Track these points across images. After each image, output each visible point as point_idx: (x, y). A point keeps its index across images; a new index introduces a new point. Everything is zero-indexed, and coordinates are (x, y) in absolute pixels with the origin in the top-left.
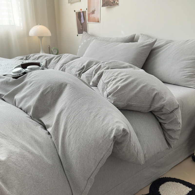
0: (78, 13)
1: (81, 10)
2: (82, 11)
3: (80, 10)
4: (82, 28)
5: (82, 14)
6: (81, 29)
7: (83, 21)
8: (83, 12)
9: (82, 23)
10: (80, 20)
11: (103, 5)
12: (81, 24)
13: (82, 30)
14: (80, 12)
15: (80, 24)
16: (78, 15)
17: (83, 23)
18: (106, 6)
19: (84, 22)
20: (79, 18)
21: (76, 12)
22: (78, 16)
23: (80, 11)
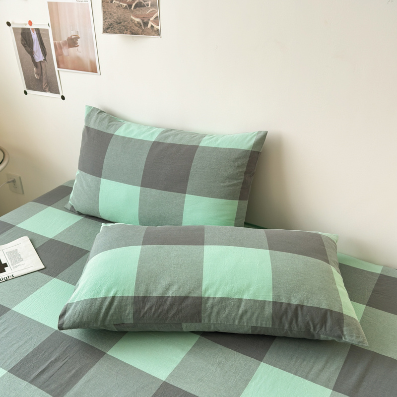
0: (20, 31)
1: (30, 23)
2: (34, 26)
3: (26, 24)
4: (38, 75)
5: (34, 36)
6: (37, 77)
7: (39, 57)
8: (38, 30)
9: (37, 61)
10: (31, 53)
11: (108, 28)
12: (36, 64)
13: (40, 80)
14: (29, 29)
15: (33, 63)
16: (20, 36)
17: (40, 61)
18: (116, 31)
19: (45, 60)
20: (24, 45)
21: (12, 26)
22: (22, 40)
23: (28, 26)
